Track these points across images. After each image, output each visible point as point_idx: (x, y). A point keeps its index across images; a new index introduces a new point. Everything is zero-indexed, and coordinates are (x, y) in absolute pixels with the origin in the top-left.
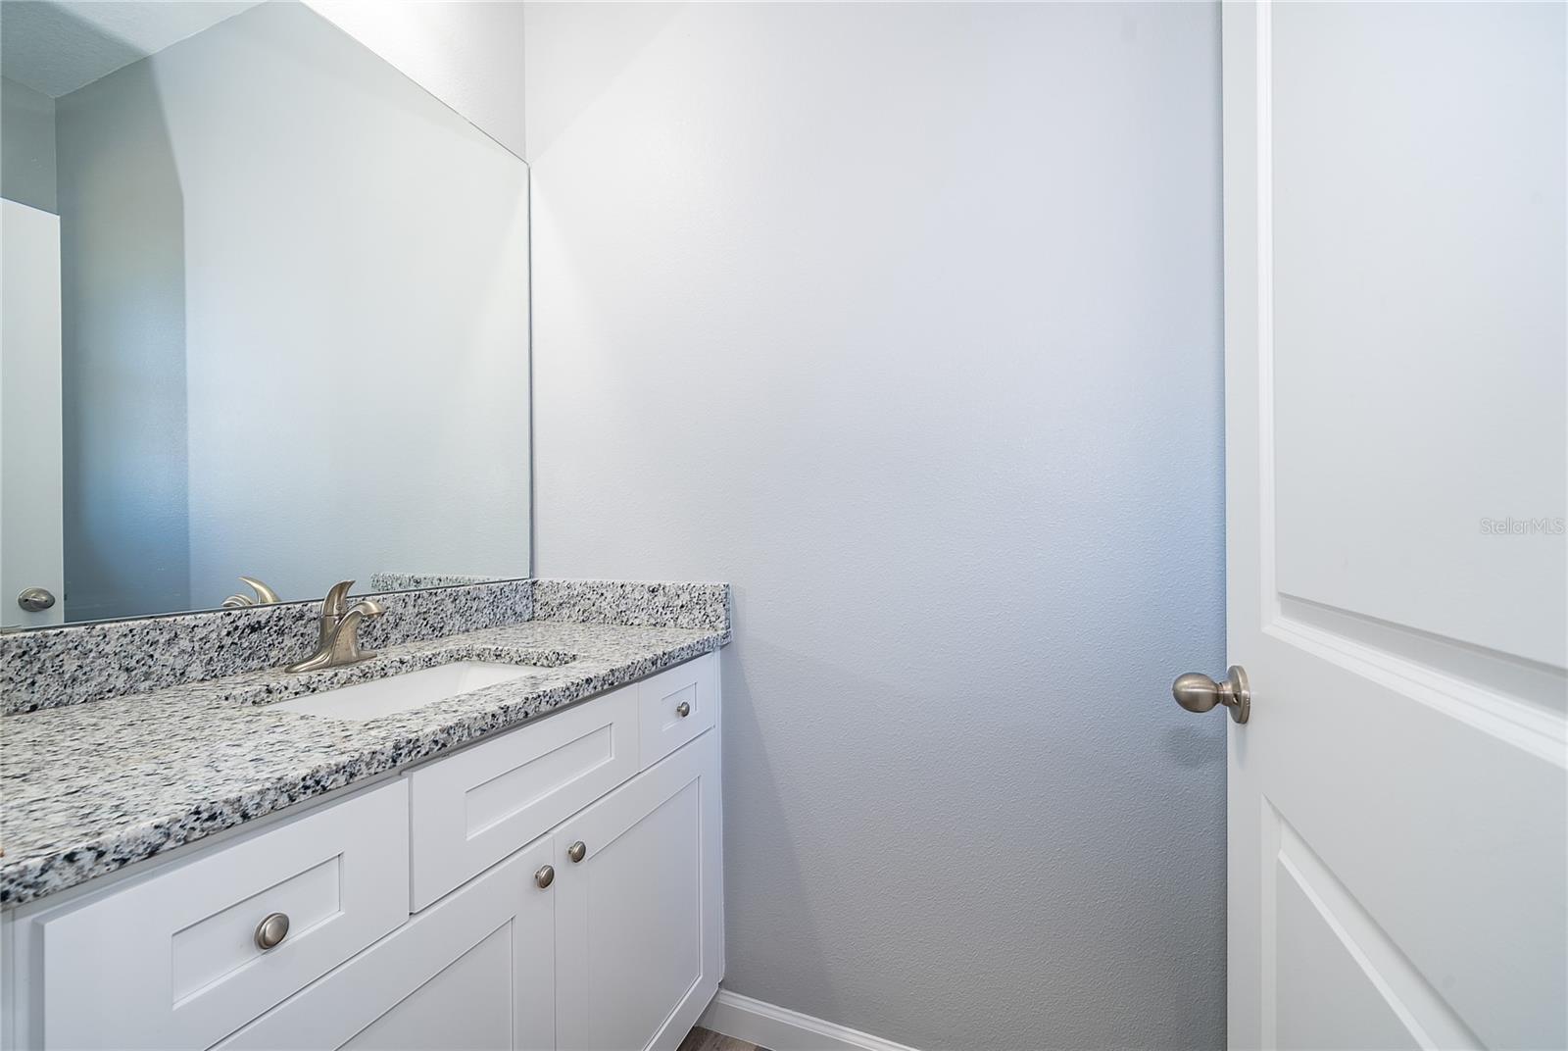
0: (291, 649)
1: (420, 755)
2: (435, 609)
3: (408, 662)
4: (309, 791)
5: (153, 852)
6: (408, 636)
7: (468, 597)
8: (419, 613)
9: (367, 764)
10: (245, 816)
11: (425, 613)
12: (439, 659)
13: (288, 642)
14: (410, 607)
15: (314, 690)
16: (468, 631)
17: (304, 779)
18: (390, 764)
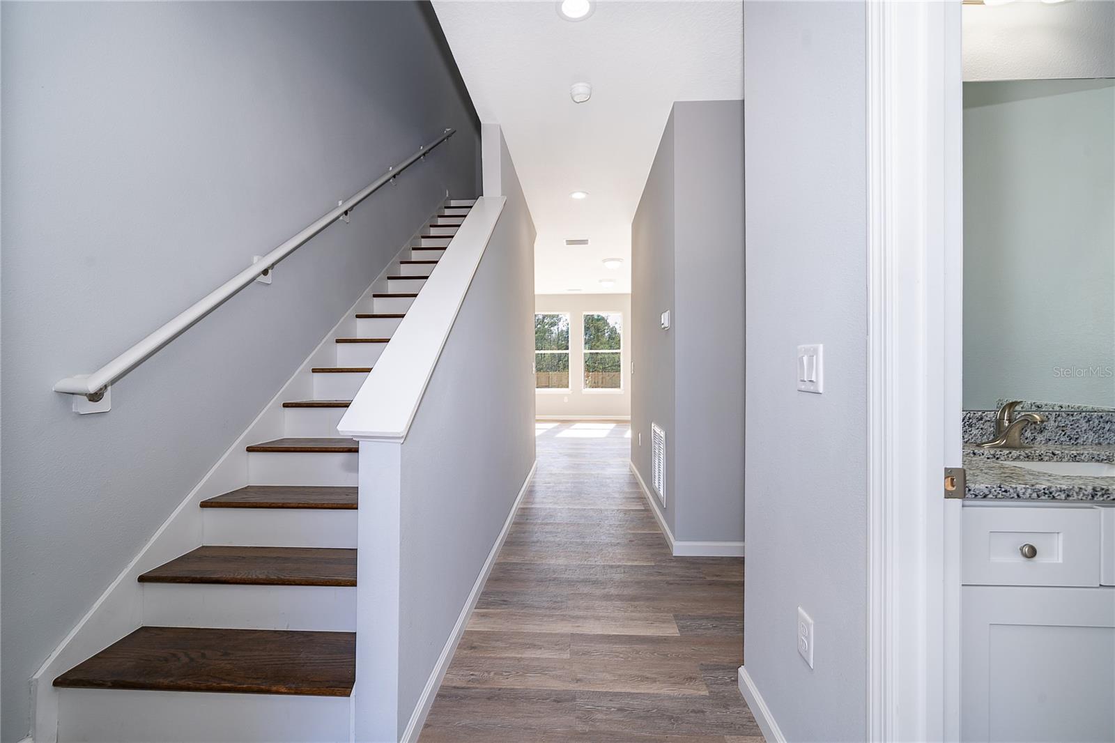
0: (975, 435)
1: (1109, 499)
2: (1071, 425)
3: (1058, 454)
4: (1047, 496)
5: (985, 496)
6: (1050, 440)
7: (1101, 420)
8: (1058, 427)
9: (1077, 493)
10: (1018, 496)
11: (1063, 427)
12: (1083, 457)
13: (974, 432)
14: (1052, 422)
15: (998, 458)
16: (1100, 444)
17: (1044, 489)
18: (1090, 497)
